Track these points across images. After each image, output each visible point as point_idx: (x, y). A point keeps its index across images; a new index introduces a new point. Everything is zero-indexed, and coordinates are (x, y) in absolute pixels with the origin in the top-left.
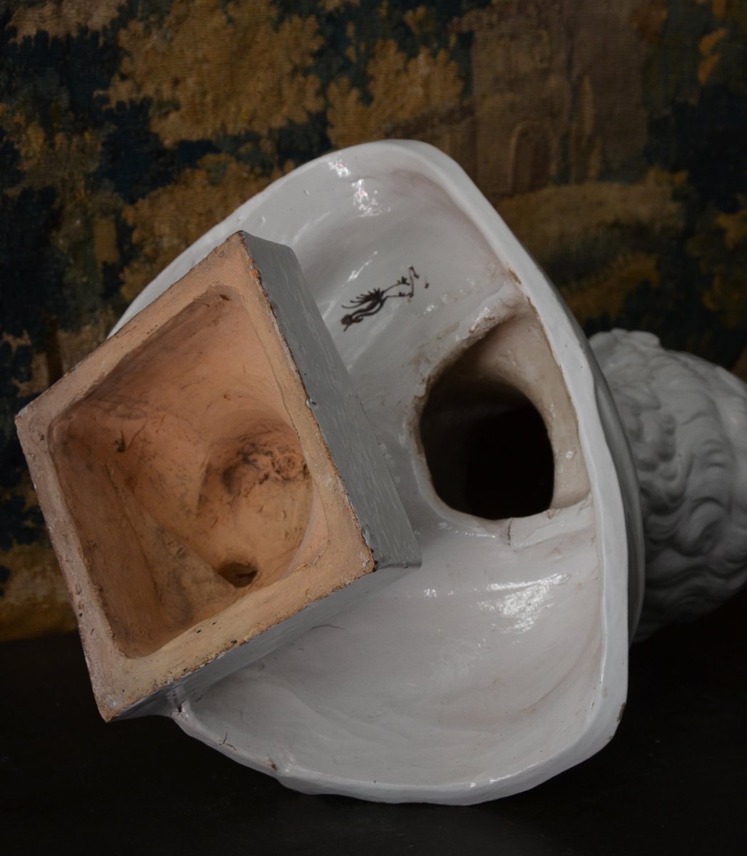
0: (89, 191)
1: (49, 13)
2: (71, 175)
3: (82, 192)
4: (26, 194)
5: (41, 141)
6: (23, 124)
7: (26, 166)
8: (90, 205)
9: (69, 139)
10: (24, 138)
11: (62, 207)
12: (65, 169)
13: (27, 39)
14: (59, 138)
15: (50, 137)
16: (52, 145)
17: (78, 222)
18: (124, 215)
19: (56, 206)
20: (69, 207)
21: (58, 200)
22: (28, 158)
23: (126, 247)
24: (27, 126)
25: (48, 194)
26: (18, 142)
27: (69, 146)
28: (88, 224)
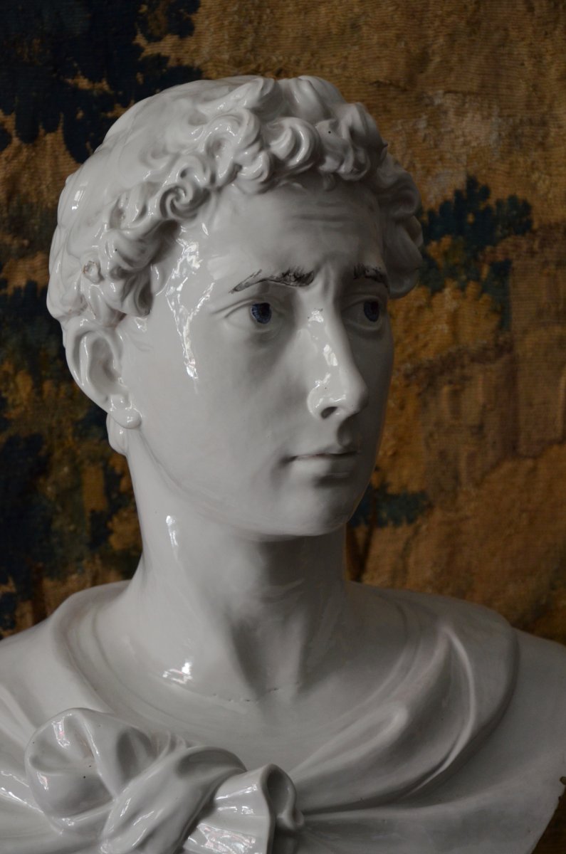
0: (77, 439)
1: (39, 264)
2: (59, 422)
3: (70, 438)
4: (11, 442)
5: (28, 388)
6: (11, 371)
7: (13, 414)
8: (79, 452)
9: (58, 386)
10: (12, 386)
11: (49, 454)
12: (53, 416)
13: (18, 290)
14: (47, 386)
15: (38, 386)
16: (40, 393)
17: (66, 469)
18: (111, 463)
19: (42, 453)
20: (57, 454)
21: (45, 447)
22: (14, 407)
23: (114, 496)
24: (16, 373)
25: (34, 442)
26: (6, 390)
27: (57, 394)
28: (77, 471)
